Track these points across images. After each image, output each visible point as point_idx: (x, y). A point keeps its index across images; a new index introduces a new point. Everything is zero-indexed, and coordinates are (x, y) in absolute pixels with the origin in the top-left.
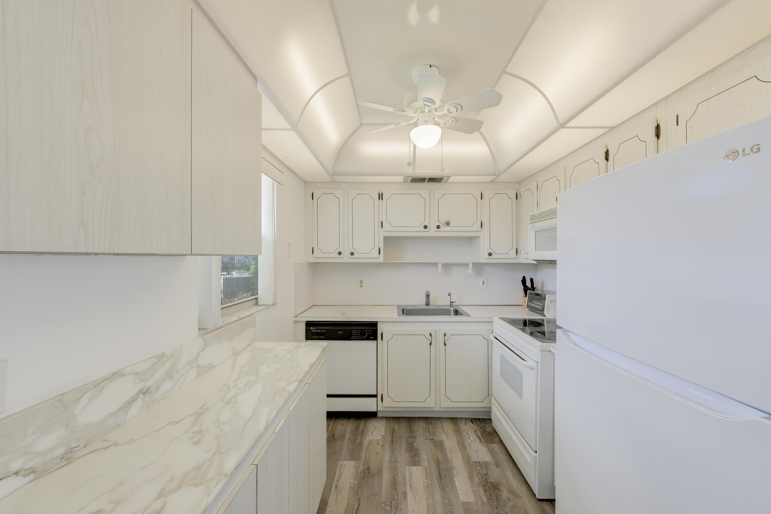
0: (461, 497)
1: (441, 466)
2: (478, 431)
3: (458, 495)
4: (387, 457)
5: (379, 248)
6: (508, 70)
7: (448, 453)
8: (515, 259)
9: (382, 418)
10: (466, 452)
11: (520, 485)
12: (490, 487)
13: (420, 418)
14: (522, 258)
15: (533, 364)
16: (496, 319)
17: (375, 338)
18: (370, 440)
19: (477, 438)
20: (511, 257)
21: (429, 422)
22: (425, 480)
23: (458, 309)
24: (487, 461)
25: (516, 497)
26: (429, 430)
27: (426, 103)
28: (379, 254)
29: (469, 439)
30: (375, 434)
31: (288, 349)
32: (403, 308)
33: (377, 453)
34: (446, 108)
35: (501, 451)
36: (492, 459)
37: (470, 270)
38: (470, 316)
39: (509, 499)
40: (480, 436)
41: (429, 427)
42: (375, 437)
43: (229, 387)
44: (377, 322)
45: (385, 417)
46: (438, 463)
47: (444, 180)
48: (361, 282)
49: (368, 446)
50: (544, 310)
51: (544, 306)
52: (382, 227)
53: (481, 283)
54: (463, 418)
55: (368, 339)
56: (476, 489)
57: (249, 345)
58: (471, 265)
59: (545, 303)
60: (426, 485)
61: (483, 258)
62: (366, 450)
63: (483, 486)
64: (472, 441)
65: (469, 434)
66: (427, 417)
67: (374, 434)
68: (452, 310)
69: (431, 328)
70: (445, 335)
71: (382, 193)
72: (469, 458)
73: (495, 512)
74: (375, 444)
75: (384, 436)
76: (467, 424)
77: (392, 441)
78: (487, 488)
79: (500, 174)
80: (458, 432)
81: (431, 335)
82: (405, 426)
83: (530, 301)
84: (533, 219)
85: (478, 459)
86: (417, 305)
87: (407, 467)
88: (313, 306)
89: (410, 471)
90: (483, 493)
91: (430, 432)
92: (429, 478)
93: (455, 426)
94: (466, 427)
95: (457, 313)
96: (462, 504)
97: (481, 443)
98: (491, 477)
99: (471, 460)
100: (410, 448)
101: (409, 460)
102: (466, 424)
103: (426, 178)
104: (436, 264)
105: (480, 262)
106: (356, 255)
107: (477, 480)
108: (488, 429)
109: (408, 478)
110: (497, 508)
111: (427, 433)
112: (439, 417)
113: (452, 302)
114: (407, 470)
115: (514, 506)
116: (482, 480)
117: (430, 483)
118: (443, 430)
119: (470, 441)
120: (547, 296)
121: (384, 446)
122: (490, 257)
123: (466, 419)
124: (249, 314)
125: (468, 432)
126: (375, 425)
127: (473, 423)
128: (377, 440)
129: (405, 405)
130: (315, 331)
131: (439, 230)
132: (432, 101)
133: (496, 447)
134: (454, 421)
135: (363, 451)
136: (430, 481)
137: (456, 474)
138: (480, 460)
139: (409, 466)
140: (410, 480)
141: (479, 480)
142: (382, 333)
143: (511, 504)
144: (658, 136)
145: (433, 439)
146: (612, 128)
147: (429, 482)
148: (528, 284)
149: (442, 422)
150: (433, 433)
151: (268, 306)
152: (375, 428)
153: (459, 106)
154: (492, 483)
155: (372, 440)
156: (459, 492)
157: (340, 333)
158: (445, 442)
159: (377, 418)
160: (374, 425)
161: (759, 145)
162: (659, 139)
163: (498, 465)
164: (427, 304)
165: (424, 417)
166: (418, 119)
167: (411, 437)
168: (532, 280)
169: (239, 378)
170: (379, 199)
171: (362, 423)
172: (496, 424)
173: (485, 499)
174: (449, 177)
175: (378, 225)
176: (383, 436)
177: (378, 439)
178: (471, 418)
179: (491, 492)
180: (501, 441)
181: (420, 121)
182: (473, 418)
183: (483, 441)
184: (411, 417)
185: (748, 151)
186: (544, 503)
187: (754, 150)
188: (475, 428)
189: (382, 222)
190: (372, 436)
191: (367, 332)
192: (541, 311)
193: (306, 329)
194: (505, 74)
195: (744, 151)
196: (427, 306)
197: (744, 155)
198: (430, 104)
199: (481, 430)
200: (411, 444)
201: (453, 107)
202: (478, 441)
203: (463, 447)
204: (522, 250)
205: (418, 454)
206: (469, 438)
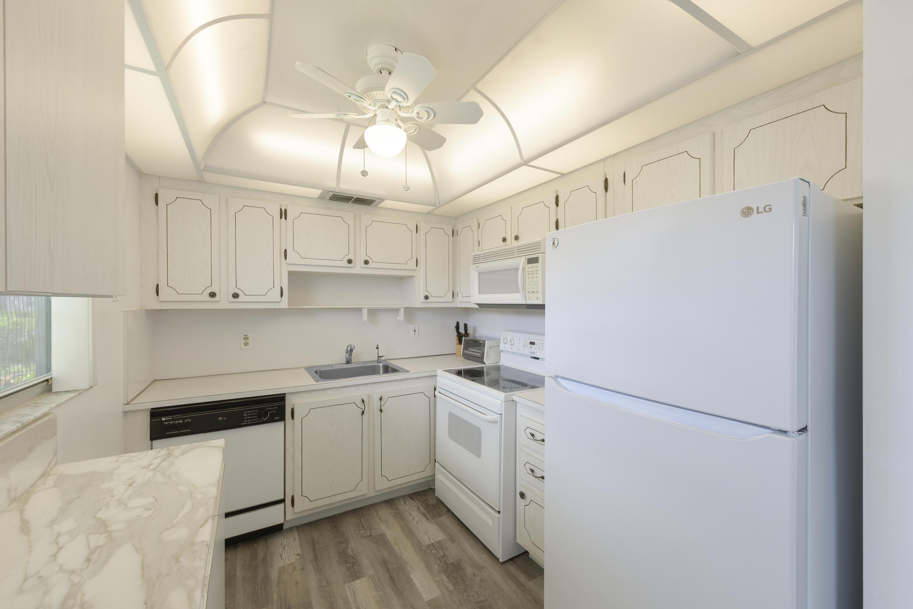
0: (424, 596)
1: (390, 566)
2: (421, 507)
3: (421, 594)
4: (313, 583)
5: (281, 288)
6: (479, 86)
7: (394, 547)
8: (451, 303)
9: (291, 529)
10: (415, 537)
11: (480, 554)
12: (452, 569)
13: (347, 513)
14: (460, 303)
15: (496, 417)
16: (440, 372)
17: (282, 418)
18: (280, 567)
19: (423, 516)
20: (446, 301)
21: (359, 515)
22: (375, 594)
23: (388, 364)
24: (441, 539)
25: (481, 569)
26: (363, 524)
27: (395, 96)
28: (282, 296)
29: (414, 521)
30: (287, 557)
31: (150, 464)
32: (316, 369)
33: (297, 583)
34: (415, 112)
35: (451, 523)
36: (444, 535)
37: (401, 316)
38: (409, 372)
39: (474, 575)
40: (425, 512)
41: (361, 522)
42: (287, 560)
43: (40, 577)
44: (285, 394)
45: (295, 526)
46: (385, 563)
47: (374, 204)
48: (246, 338)
49: (279, 578)
50: (483, 357)
51: (484, 353)
52: (286, 258)
53: (412, 330)
54: (400, 496)
55: (271, 420)
56: (438, 579)
57: (44, 475)
58: (402, 311)
59: (484, 349)
60: (378, 599)
61: (418, 302)
62: (278, 584)
63: (444, 572)
64: (418, 522)
65: (412, 513)
66: (355, 510)
67: (284, 557)
68: (381, 367)
69: (362, 393)
70: (381, 399)
71: (286, 210)
72: (419, 542)
73: (465, 597)
74: (291, 571)
75: (301, 554)
76: (407, 503)
77: (316, 558)
78: (450, 573)
79: (440, 206)
80: (399, 516)
81: (363, 401)
82: (329, 529)
83: (465, 348)
84: (477, 260)
85: (430, 541)
86: (334, 364)
87: (346, 586)
88: (153, 382)
89: (352, 589)
90: (446, 580)
91: (364, 528)
92: (379, 588)
93: (394, 509)
94: (407, 507)
95: (387, 369)
96: (428, 604)
97: (428, 521)
98: (450, 556)
99: (423, 546)
100: (343, 559)
101: (347, 574)
102: (405, 503)
103: (353, 198)
104: (360, 310)
105: (416, 307)
106: (242, 298)
107: (436, 567)
108: (432, 501)
109: (351, 600)
110: (466, 591)
111: (361, 530)
112: (371, 504)
113: (380, 357)
114: (347, 589)
115: (482, 580)
116: (441, 565)
117: (383, 595)
118: (380, 519)
119: (416, 523)
120: (486, 342)
121: (304, 568)
122: (427, 301)
123: (404, 497)
124: (43, 413)
125: (411, 512)
126: (282, 543)
127: (413, 500)
128: (292, 563)
129: (327, 501)
130: (171, 423)
131: (367, 266)
132: (405, 97)
133: (445, 519)
134: (391, 504)
135: (273, 589)
136: (382, 591)
137: (410, 570)
138: (433, 542)
139: (349, 583)
140: (355, 602)
141: (438, 566)
142: (293, 409)
143: (478, 579)
144: (606, 189)
145: (371, 535)
146: (563, 174)
147: (381, 593)
148: (462, 330)
149: (376, 510)
150: (369, 528)
151: (78, 393)
152: (284, 548)
153: (432, 112)
154: (453, 563)
155: (283, 567)
156: (421, 590)
157: (220, 419)
158: (386, 535)
159: (283, 531)
160: (280, 543)
161: (770, 205)
162: (607, 192)
163: (453, 540)
164: (348, 362)
165: (351, 511)
166: (375, 115)
167: (341, 542)
168: (466, 326)
169: (60, 549)
170: (281, 218)
171: (260, 548)
172: (439, 493)
173: (451, 587)
174: (382, 200)
175: (278, 255)
176: (299, 555)
177: (293, 561)
178: (409, 494)
179: (455, 574)
180: (449, 511)
181: (378, 118)
182: (411, 494)
183: (430, 518)
184: (333, 516)
185: (761, 210)
186: (507, 564)
187: (767, 209)
188: (417, 504)
189: (286, 250)
190: (282, 561)
191: (268, 411)
192: (480, 359)
193: (151, 422)
194: (474, 91)
195: (758, 208)
196: (348, 365)
197: (758, 212)
198: (400, 99)
199: (424, 505)
200: (343, 552)
201: (425, 111)
202: (424, 519)
203: (409, 532)
204: (459, 294)
205: (357, 561)
206: (414, 519)
